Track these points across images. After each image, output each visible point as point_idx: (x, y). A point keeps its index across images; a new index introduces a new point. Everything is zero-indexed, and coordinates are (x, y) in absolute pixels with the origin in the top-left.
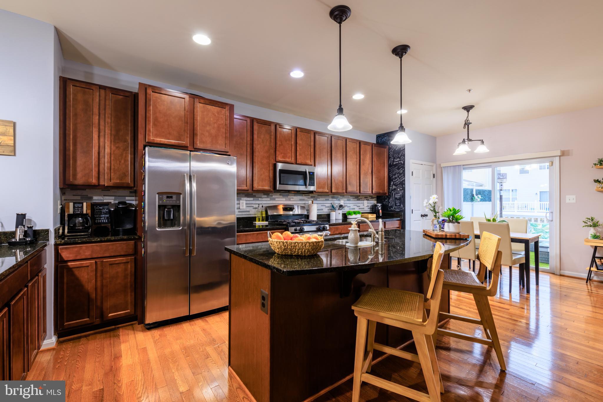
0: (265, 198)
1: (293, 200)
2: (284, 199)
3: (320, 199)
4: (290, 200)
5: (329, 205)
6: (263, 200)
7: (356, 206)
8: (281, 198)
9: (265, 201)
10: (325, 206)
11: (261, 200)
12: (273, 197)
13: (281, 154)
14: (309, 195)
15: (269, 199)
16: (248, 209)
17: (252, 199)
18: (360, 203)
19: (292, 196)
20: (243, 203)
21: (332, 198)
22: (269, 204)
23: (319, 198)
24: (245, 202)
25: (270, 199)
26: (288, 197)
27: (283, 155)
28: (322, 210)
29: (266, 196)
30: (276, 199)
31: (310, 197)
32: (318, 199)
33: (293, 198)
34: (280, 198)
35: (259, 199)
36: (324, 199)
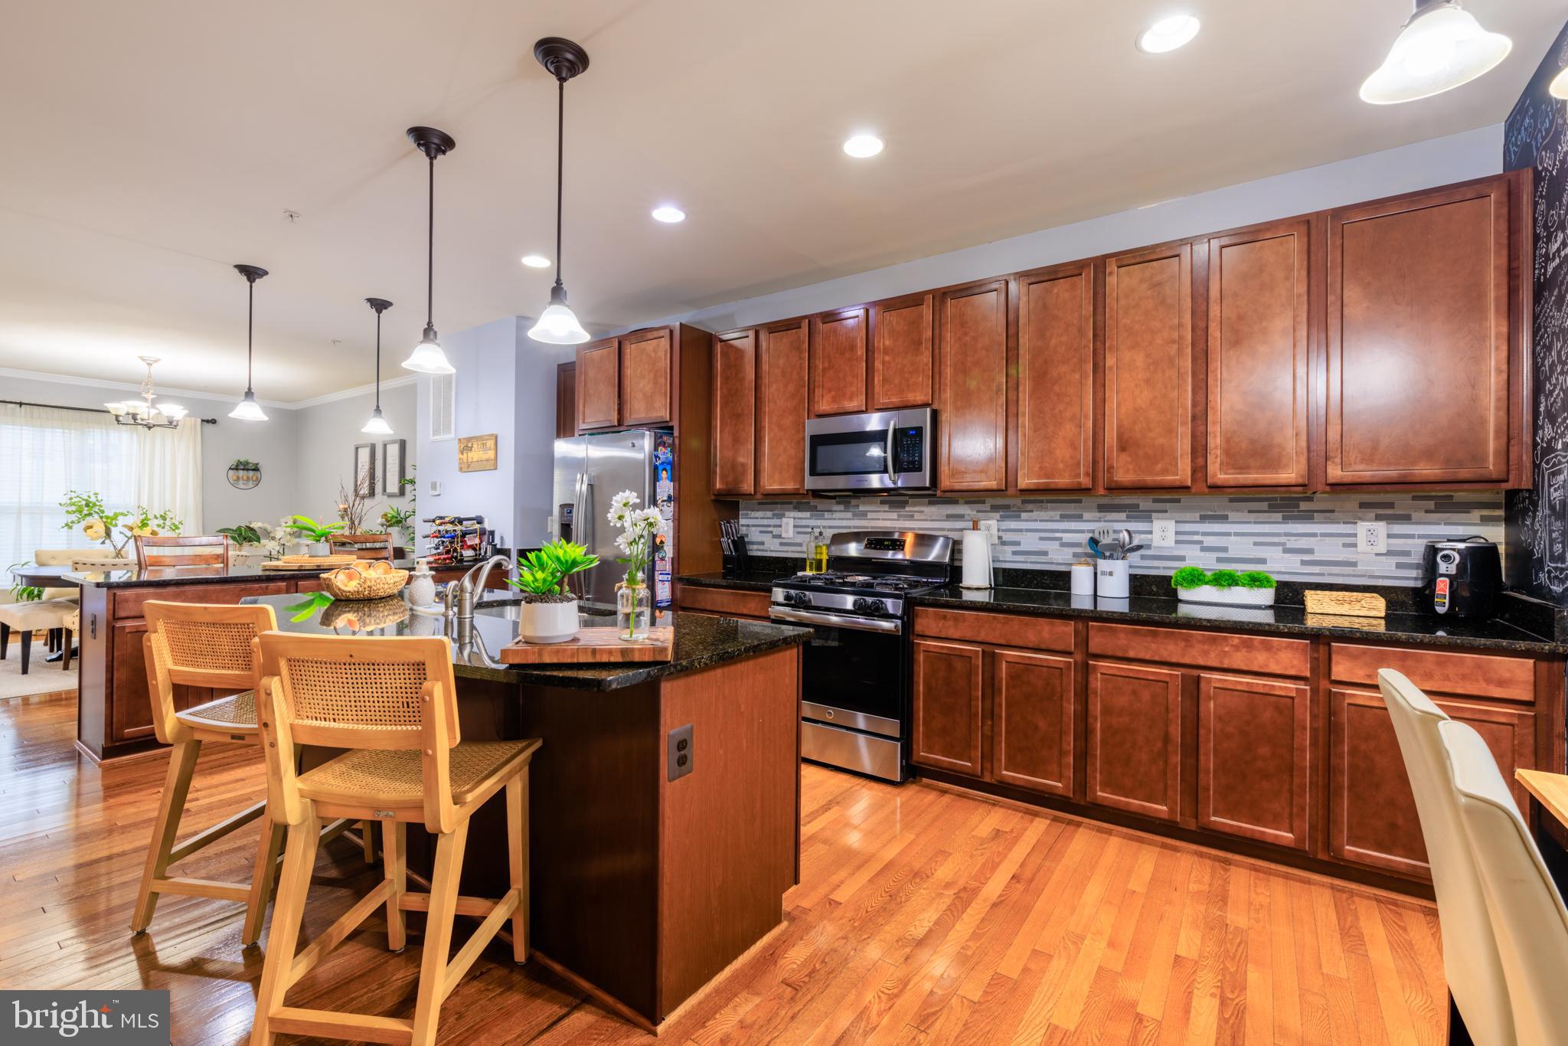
0: (841, 511)
1: (924, 518)
2: (894, 515)
3: (1035, 513)
4: (911, 517)
5: (1084, 538)
6: (834, 516)
7: (1281, 548)
8: (884, 511)
9: (839, 519)
10: (1060, 539)
11: (830, 517)
12: (861, 508)
13: (830, 391)
14: (983, 502)
15: (849, 515)
16: (799, 539)
17: (808, 514)
18: (1314, 535)
19: (922, 504)
20: (787, 524)
21: (1100, 512)
22: (850, 527)
23: (1032, 511)
24: (791, 522)
25: (853, 515)
26: (907, 509)
27: (833, 393)
28: (1045, 553)
29: (842, 507)
30: (870, 515)
31: (987, 507)
32: (1024, 515)
33: (923, 512)
34: (880, 511)
35: (823, 515)
36: (1056, 514)
